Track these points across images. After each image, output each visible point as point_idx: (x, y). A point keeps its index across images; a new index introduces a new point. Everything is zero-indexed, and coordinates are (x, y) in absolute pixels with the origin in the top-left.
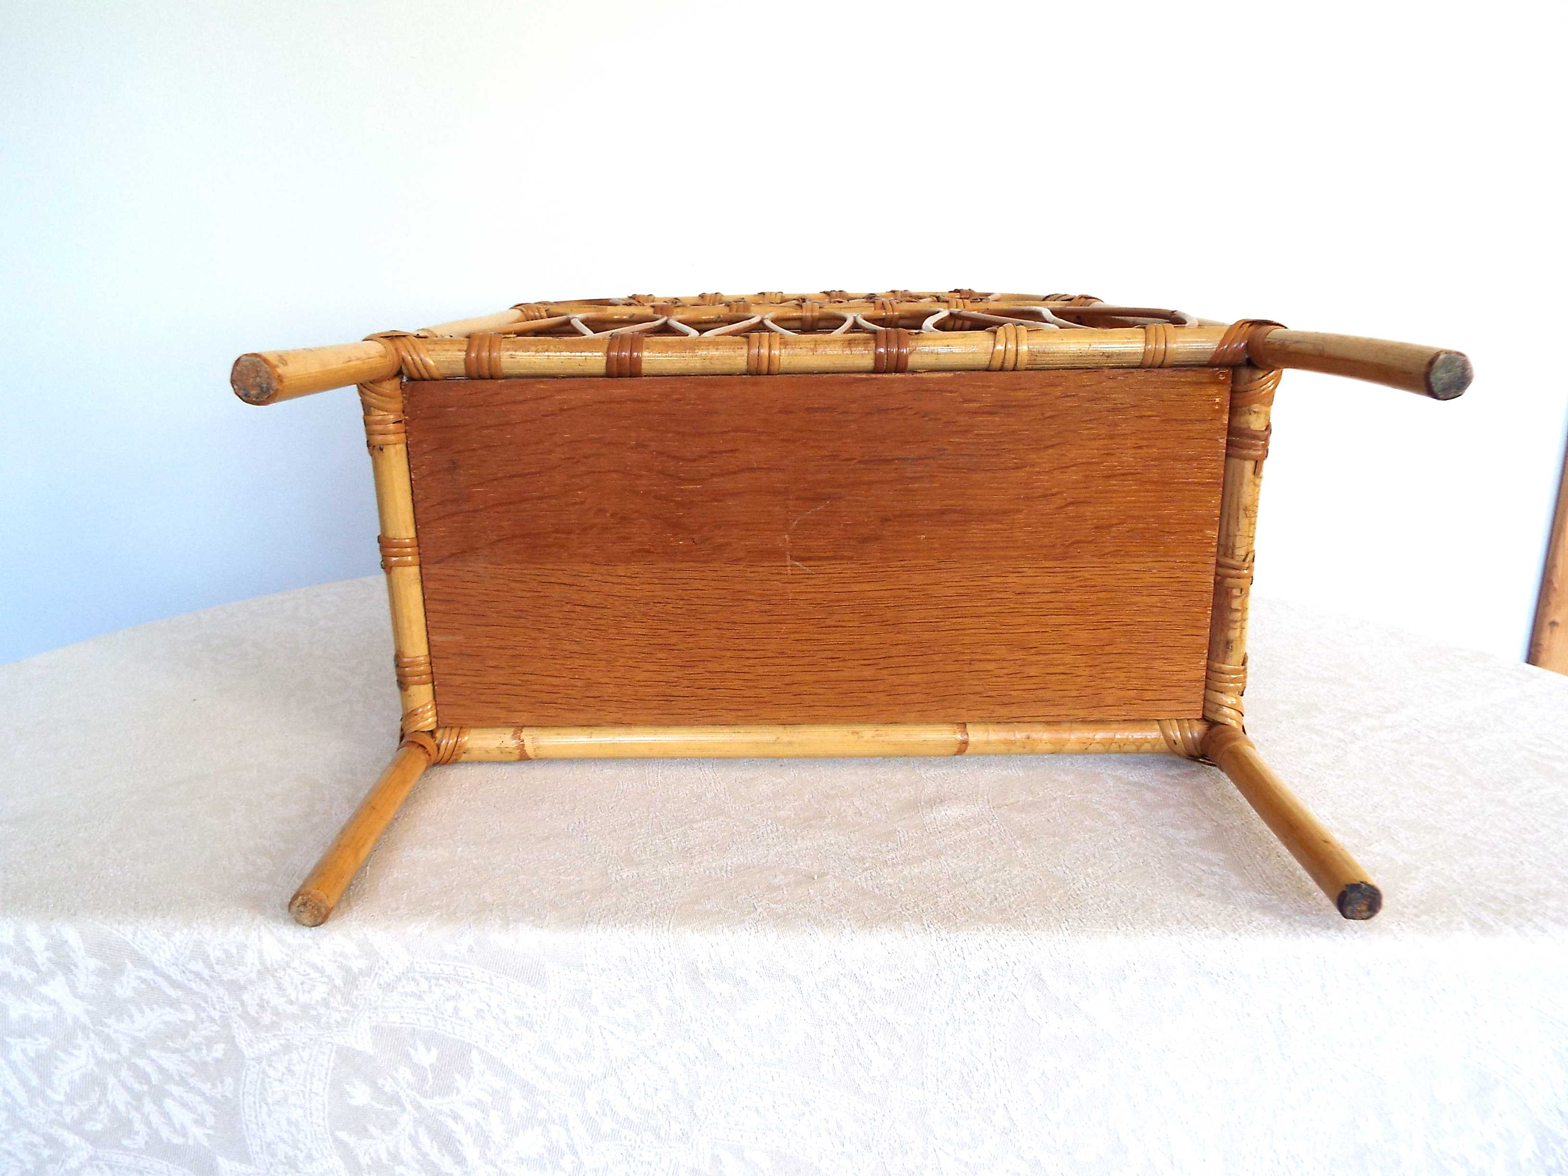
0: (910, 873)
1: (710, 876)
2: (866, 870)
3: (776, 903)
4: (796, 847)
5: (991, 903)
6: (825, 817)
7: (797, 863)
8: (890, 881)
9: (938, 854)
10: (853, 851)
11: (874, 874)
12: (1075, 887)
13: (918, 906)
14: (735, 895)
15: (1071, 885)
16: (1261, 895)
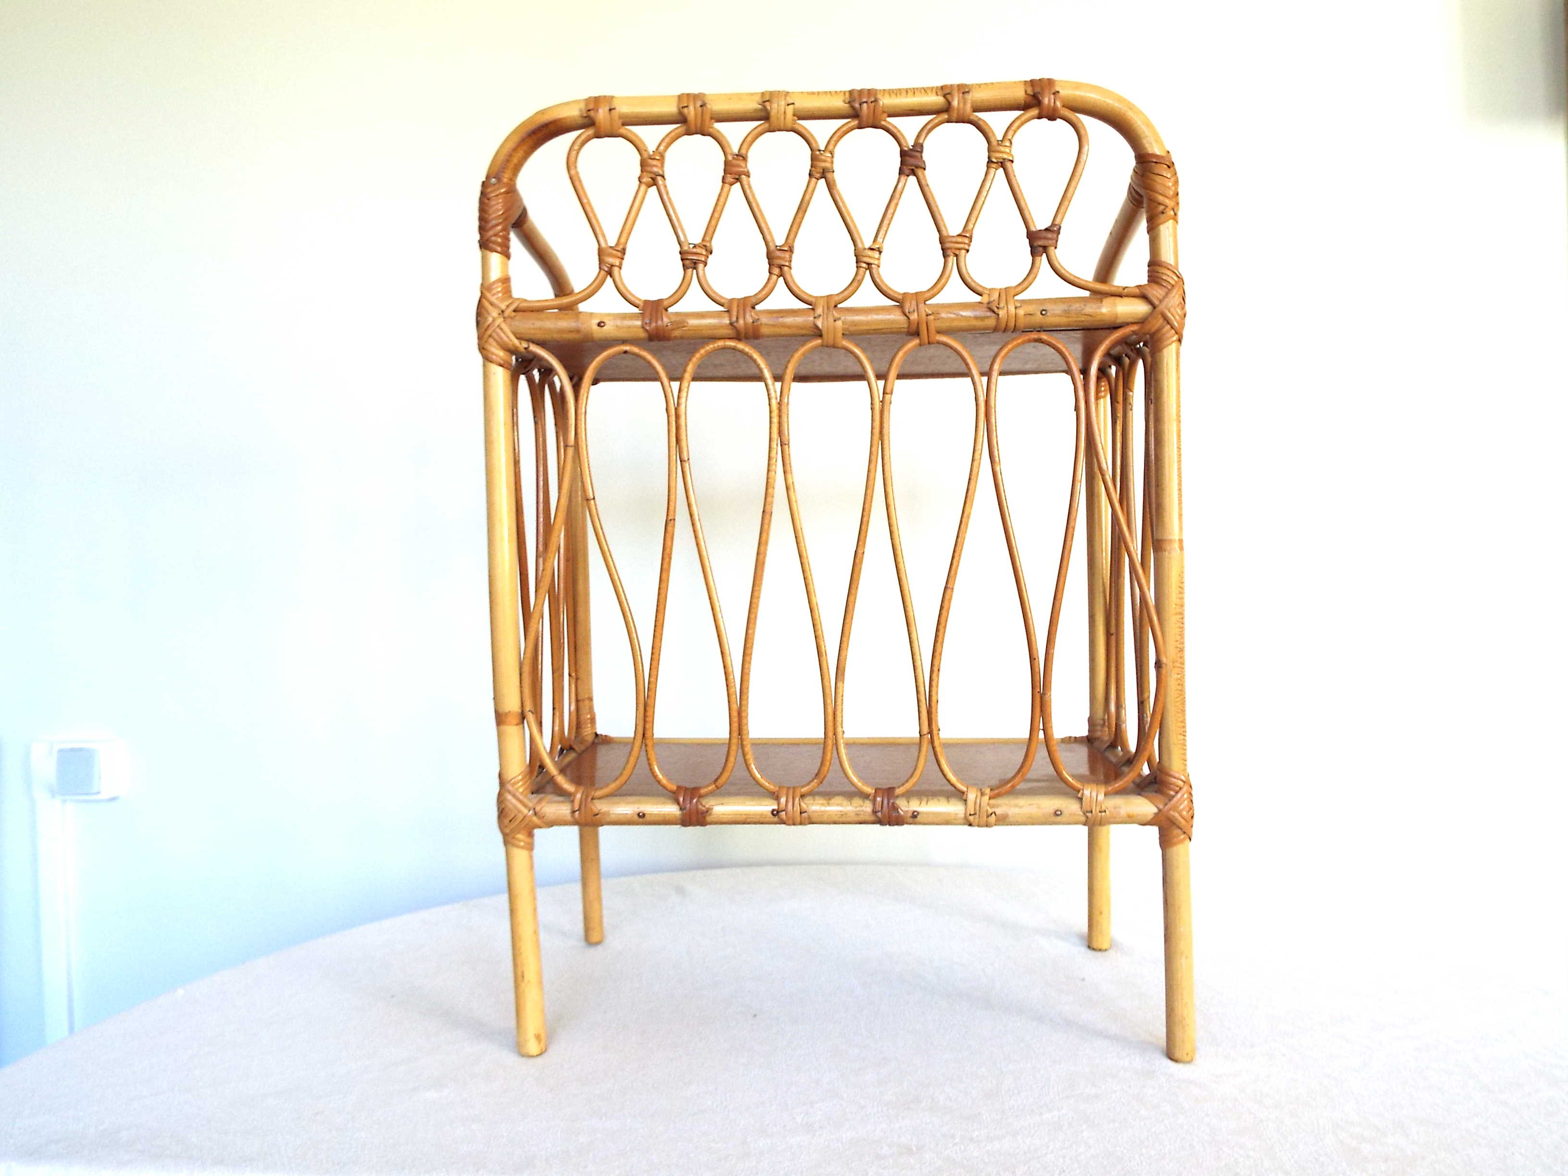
0: (992, 1148)
4: (898, 1125)
6: (921, 1101)
7: (899, 1138)
8: (976, 1154)
9: (1016, 1134)
10: (944, 1129)
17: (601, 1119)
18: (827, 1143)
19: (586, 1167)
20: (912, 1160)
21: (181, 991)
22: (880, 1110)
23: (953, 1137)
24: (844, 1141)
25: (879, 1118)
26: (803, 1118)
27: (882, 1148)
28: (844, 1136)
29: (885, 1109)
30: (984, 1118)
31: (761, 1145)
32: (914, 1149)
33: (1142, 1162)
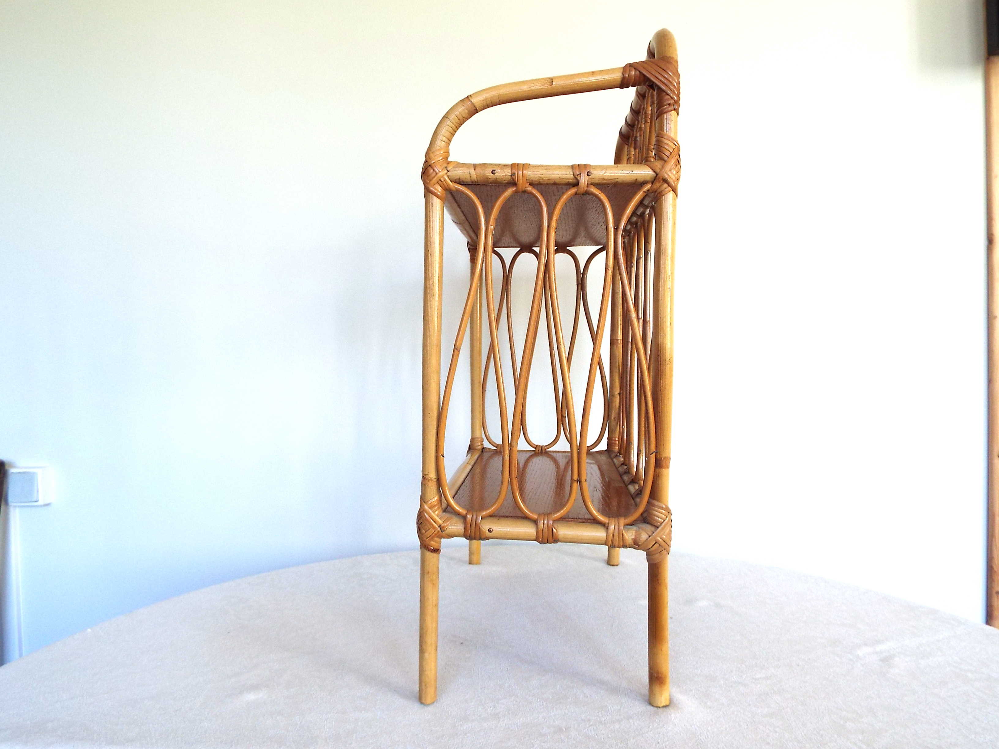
0: (614, 728)
1: (509, 728)
2: (591, 726)
3: (544, 742)
4: (553, 714)
5: (656, 745)
6: (568, 698)
7: (554, 722)
8: (603, 732)
9: (629, 718)
10: (583, 716)
11: (595, 728)
12: (701, 738)
13: (618, 745)
14: (522, 738)
15: (699, 736)
16: (801, 744)
17: (361, 712)
18: (507, 726)
19: (351, 744)
20: (562, 737)
21: (89, 630)
22: (542, 704)
23: (589, 720)
24: (518, 724)
25: (541, 709)
26: (492, 709)
27: (543, 728)
28: (518, 721)
29: (544, 703)
30: (609, 708)
31: (465, 728)
32: (564, 729)
33: (708, 736)
